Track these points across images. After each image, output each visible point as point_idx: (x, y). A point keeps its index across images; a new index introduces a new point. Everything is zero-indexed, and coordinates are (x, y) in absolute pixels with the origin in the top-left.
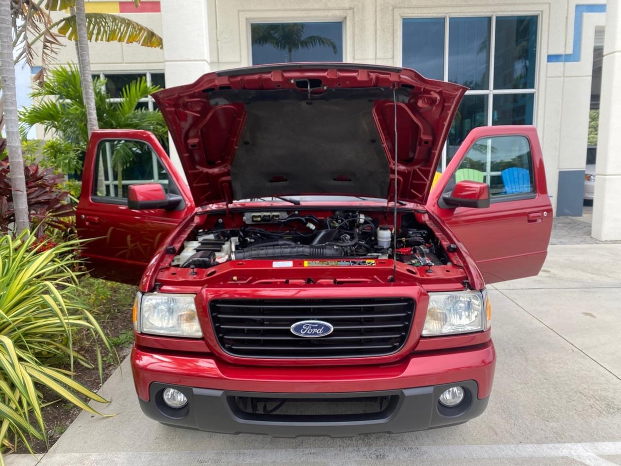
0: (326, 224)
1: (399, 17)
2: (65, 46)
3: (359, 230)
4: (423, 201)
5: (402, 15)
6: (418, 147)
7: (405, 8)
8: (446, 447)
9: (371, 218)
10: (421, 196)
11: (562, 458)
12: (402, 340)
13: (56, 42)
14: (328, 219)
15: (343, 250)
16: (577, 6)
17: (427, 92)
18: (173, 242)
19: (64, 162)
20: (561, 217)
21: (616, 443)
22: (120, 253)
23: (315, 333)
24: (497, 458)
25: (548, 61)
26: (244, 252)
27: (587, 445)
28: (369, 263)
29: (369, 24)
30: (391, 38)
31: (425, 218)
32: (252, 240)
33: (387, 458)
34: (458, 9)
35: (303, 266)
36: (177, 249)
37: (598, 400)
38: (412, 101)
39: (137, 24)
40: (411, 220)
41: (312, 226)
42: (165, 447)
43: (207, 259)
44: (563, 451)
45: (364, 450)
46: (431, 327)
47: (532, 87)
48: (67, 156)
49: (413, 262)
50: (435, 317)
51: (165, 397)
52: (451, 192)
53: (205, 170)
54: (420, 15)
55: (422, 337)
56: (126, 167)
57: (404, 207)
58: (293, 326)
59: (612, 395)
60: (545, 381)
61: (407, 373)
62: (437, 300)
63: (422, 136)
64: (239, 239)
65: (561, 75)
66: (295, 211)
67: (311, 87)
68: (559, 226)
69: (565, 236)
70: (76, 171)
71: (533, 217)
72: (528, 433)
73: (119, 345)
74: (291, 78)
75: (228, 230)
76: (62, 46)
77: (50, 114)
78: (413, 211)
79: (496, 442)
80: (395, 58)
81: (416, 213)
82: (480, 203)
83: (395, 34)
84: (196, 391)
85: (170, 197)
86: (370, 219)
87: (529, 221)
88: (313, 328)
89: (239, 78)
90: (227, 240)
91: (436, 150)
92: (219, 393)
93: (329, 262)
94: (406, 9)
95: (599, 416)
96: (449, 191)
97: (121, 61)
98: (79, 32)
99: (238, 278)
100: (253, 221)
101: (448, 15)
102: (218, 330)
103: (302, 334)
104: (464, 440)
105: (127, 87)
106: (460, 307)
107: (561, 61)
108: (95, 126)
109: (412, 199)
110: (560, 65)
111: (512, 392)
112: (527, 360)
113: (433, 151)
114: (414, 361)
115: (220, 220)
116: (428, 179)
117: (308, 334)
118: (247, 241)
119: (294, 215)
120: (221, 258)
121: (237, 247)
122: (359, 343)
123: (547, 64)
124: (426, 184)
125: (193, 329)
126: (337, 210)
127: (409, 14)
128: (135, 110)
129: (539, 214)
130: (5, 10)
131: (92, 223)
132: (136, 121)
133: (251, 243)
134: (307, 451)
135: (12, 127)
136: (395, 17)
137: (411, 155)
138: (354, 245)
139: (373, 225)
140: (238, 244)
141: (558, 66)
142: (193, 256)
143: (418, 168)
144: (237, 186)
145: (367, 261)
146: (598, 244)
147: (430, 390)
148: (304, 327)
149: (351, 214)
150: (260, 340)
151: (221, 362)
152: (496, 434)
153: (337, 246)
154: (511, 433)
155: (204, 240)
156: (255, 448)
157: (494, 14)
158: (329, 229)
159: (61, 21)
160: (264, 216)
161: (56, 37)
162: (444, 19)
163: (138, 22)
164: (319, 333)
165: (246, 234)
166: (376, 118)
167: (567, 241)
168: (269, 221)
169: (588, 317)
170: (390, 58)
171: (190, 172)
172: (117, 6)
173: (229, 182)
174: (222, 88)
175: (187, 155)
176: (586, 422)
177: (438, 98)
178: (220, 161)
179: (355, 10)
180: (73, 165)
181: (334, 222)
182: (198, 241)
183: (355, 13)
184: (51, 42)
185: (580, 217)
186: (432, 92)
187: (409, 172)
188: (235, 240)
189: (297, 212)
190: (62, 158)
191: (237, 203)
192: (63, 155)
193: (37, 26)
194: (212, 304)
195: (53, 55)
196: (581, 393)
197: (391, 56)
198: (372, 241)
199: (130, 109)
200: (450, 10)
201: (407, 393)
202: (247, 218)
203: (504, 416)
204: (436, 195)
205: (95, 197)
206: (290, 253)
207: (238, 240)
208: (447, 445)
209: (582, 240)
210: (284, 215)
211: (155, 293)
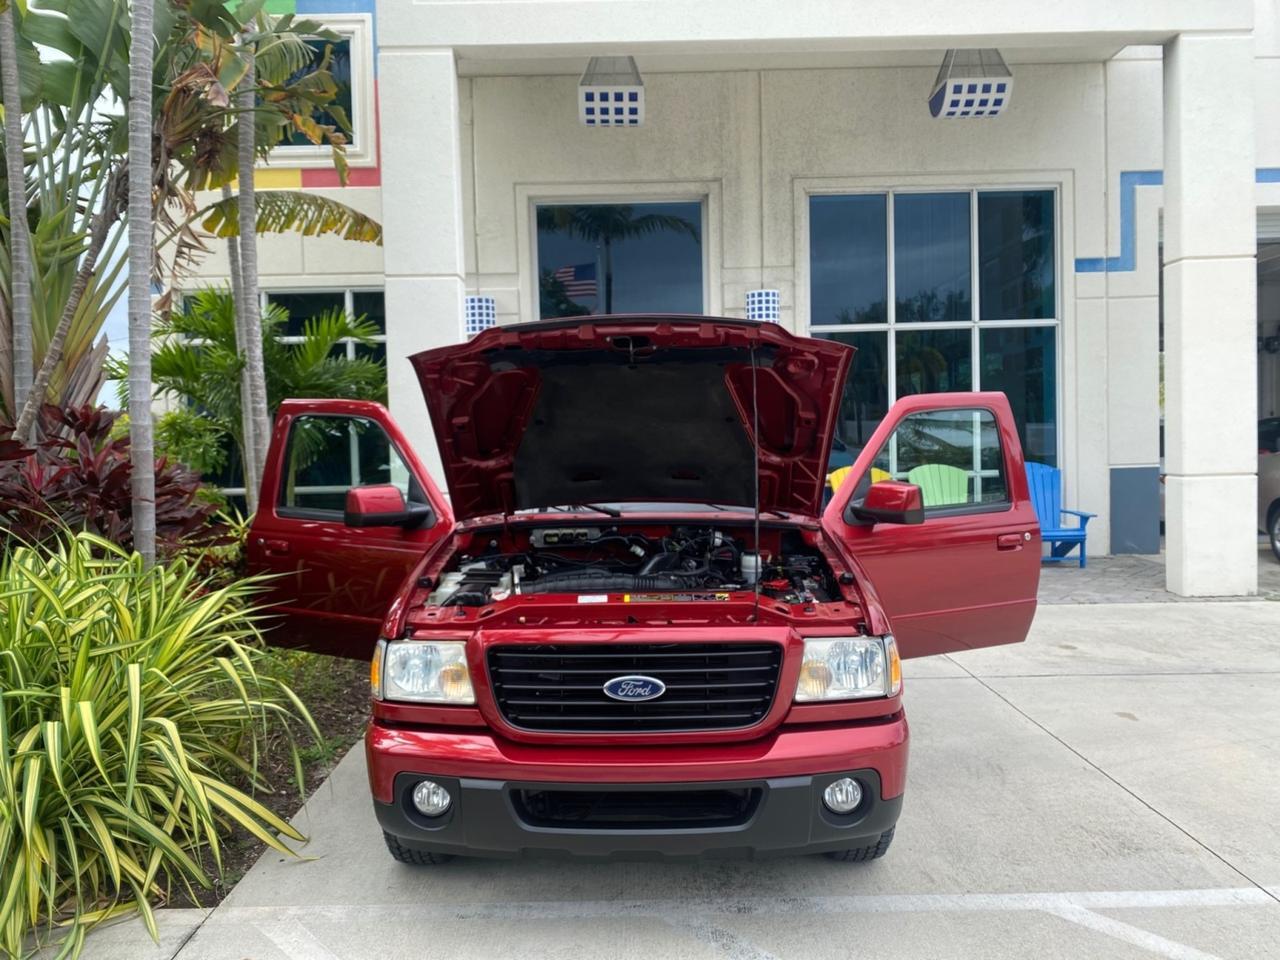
0: (661, 547)
1: (803, 193)
2: (213, 253)
3: (712, 555)
4: (815, 512)
5: (808, 190)
6: (797, 431)
7: (813, 178)
8: (850, 898)
9: (733, 538)
10: (809, 504)
11: (1030, 911)
12: (765, 706)
13: (196, 244)
14: (665, 539)
15: (685, 583)
16: (1123, 174)
17: (801, 353)
18: (426, 570)
19: (194, 452)
20: (1118, 555)
21: (1121, 893)
22: (316, 603)
23: (640, 695)
24: (928, 912)
25: (1077, 270)
26: (535, 584)
27: (1074, 896)
28: (720, 598)
29: (750, 204)
30: (790, 232)
31: (819, 538)
32: (545, 572)
33: (755, 912)
34: (909, 181)
35: (623, 601)
36: (433, 580)
37: (1106, 837)
38: (780, 364)
39: (337, 204)
40: (797, 541)
41: (640, 552)
42: (403, 899)
43: (479, 594)
44: (1034, 903)
45: (720, 901)
46: (808, 690)
47: (1052, 315)
48: (200, 441)
49: (788, 598)
50: (815, 674)
51: (417, 800)
52: (862, 500)
53: (476, 463)
54: (841, 190)
55: (795, 703)
56: (312, 462)
57: (786, 521)
58: (607, 684)
59: (1133, 831)
60: (1028, 811)
61: (773, 753)
62: (818, 650)
63: (801, 413)
64: (525, 568)
65: (1103, 295)
66: (612, 526)
67: (634, 347)
68: (1113, 572)
69: (1118, 588)
70: (214, 467)
71: (1008, 541)
72: (984, 880)
73: (310, 762)
74: (607, 335)
75: (506, 556)
76: (209, 252)
77: (178, 366)
78: (799, 528)
79: (929, 892)
80: (797, 265)
81: (802, 530)
82: (908, 517)
83: (796, 223)
84: (464, 783)
85: (412, 507)
86: (730, 539)
87: (1001, 548)
88: (635, 686)
89: (533, 335)
90: (506, 571)
91: (823, 433)
92: (499, 785)
93: (662, 596)
94: (816, 181)
95: (1102, 858)
96: (860, 498)
97: (300, 271)
98: (243, 229)
99: (527, 621)
100: (546, 542)
101: (891, 190)
102: (499, 692)
103: (620, 697)
104: (880, 889)
105: (314, 319)
106: (853, 661)
107: (1101, 271)
108: (261, 388)
109: (797, 508)
110: (1097, 277)
111: (970, 826)
112: (1004, 783)
113: (820, 435)
114: (784, 739)
115: (494, 542)
116: (816, 477)
117: (628, 696)
118: (537, 571)
119: (612, 533)
120: (500, 594)
121: (521, 579)
122: (704, 709)
123: (1075, 276)
124: (814, 485)
125: (463, 693)
126: (679, 525)
127: (821, 188)
128: (326, 358)
129: (1018, 536)
130: (143, 208)
131: (277, 550)
132: (327, 379)
133: (542, 574)
134: (629, 904)
135: (140, 394)
136: (796, 194)
137: (787, 441)
138: (701, 576)
139: (734, 549)
140: (524, 575)
141: (1094, 279)
142: (458, 591)
143: (802, 461)
144: (522, 487)
145: (718, 595)
146: (1176, 602)
147: (807, 781)
148: (623, 686)
149: (700, 531)
150: (559, 706)
151: (501, 740)
152: (933, 881)
153: (675, 575)
154: (956, 881)
155: (470, 570)
156: (547, 900)
157: (974, 188)
158: (666, 553)
159: (208, 208)
160: (564, 534)
161: (201, 239)
162: (884, 197)
163: (338, 201)
164: (646, 695)
165: (537, 562)
166: (731, 386)
167: (1121, 596)
168: (571, 541)
169: (1125, 719)
170: (788, 266)
171: (452, 466)
172: (298, 177)
173: (511, 482)
174: (509, 347)
175: (449, 440)
176: (1081, 866)
177: (816, 361)
178: (497, 450)
179: (724, 181)
180: (211, 457)
181: (674, 543)
182: (460, 571)
183: (724, 187)
184: (190, 247)
185: (1157, 556)
186: (806, 354)
187: (787, 466)
188: (518, 570)
189: (615, 529)
190: (192, 444)
191: (520, 515)
192: (193, 439)
193: (172, 222)
194: (491, 653)
195: (192, 266)
196: (1082, 827)
197: (788, 263)
198: (734, 573)
199: (317, 358)
200: (895, 181)
201: (773, 784)
202: (536, 537)
203: (949, 859)
204: (840, 506)
205: (283, 510)
206: (604, 585)
207: (523, 570)
208: (852, 896)
209: (1149, 594)
210: (595, 534)
211: (406, 640)
